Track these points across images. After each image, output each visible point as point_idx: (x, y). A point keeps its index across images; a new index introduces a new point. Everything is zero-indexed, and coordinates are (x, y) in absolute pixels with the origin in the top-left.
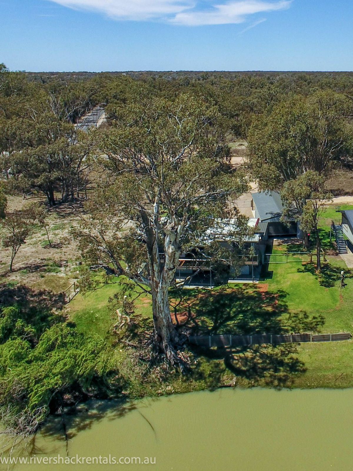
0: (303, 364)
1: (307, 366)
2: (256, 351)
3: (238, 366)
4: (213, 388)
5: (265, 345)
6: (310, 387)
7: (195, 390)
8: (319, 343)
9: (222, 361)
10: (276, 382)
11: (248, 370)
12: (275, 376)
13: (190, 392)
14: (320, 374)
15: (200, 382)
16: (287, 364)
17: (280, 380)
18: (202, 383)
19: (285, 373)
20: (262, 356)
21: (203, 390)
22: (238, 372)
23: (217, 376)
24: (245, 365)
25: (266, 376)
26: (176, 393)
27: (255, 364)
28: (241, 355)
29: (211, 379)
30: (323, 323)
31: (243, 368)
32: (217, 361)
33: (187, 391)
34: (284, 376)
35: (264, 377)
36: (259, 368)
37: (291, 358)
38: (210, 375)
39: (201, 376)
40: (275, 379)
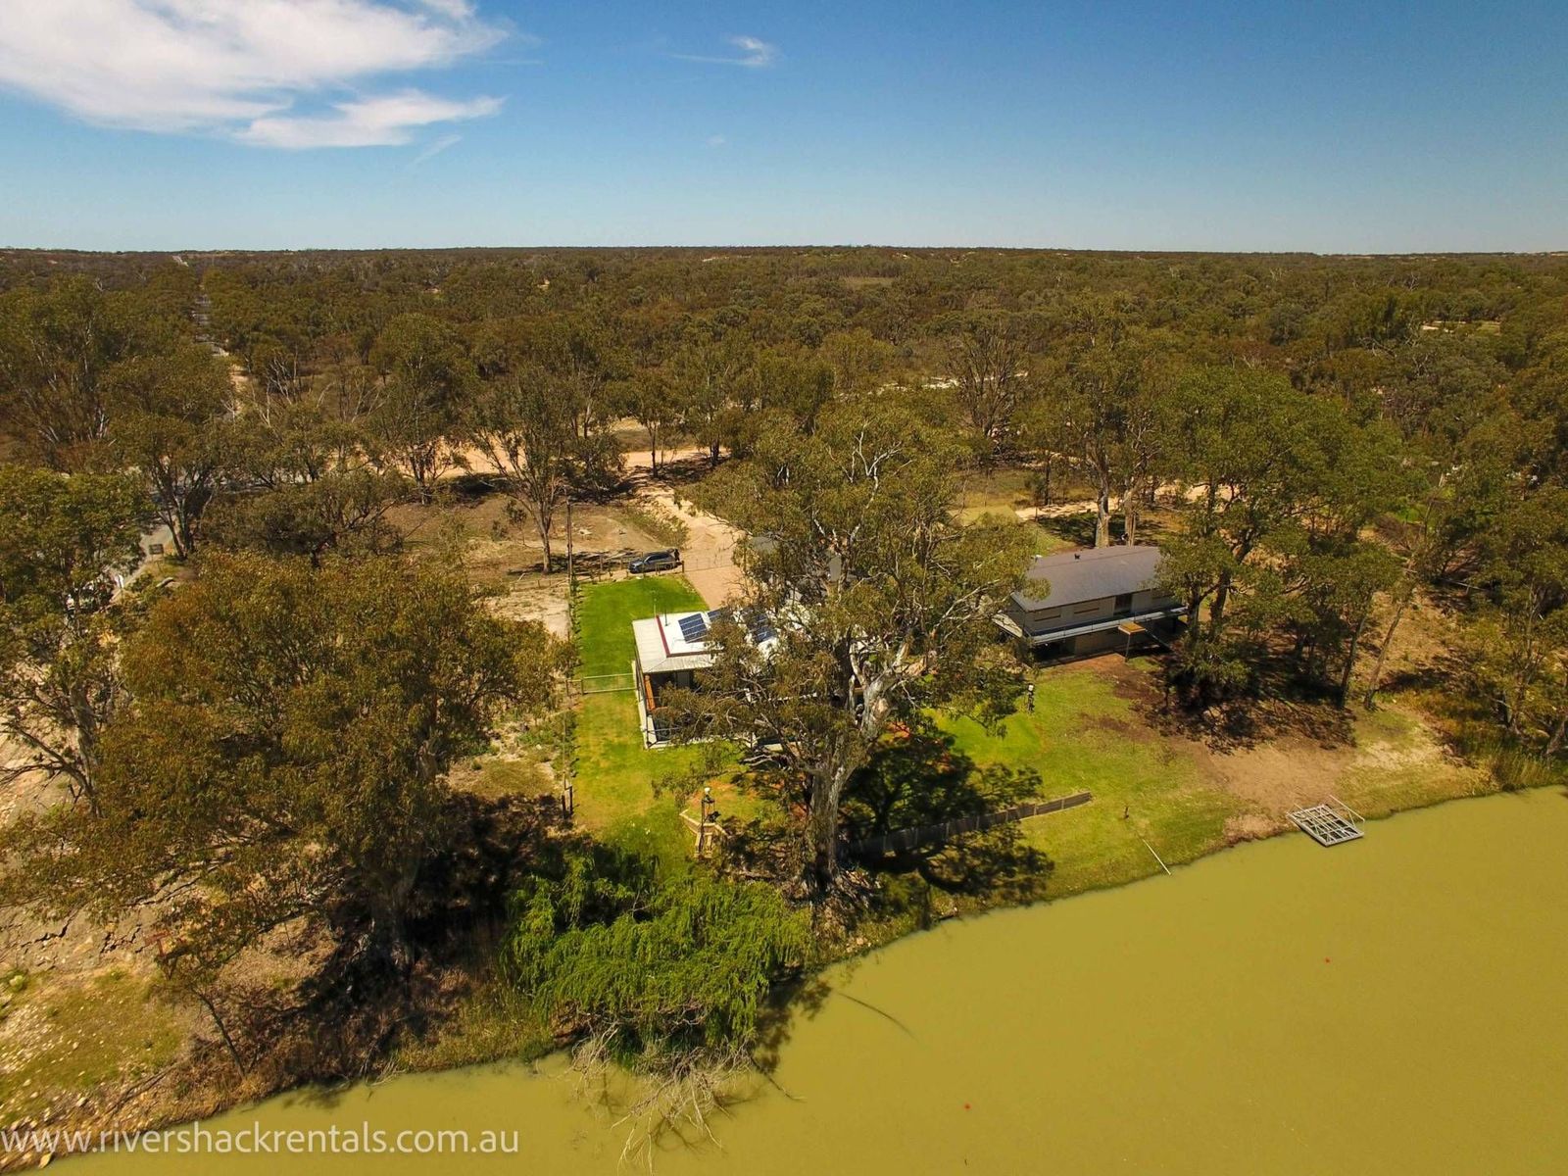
0: (1044, 854)
1: (1051, 857)
2: (960, 847)
3: (945, 876)
4: (925, 924)
5: (968, 834)
6: (1075, 893)
7: (902, 935)
8: (1046, 815)
9: (917, 874)
10: (1018, 894)
11: (965, 880)
12: (1012, 883)
13: (894, 940)
14: (1078, 868)
15: (902, 918)
16: (1020, 858)
17: (1023, 887)
18: (906, 919)
19: (1024, 876)
20: (975, 852)
22: (951, 888)
23: (923, 902)
24: (956, 872)
25: (999, 886)
26: (876, 946)
27: (972, 869)
28: (940, 856)
29: (915, 908)
30: (1039, 781)
31: (956, 879)
32: (908, 875)
33: (889, 941)
34: (1026, 880)
35: (995, 887)
36: (981, 874)
37: (1021, 848)
38: (911, 902)
39: (899, 908)
40: (1013, 888)
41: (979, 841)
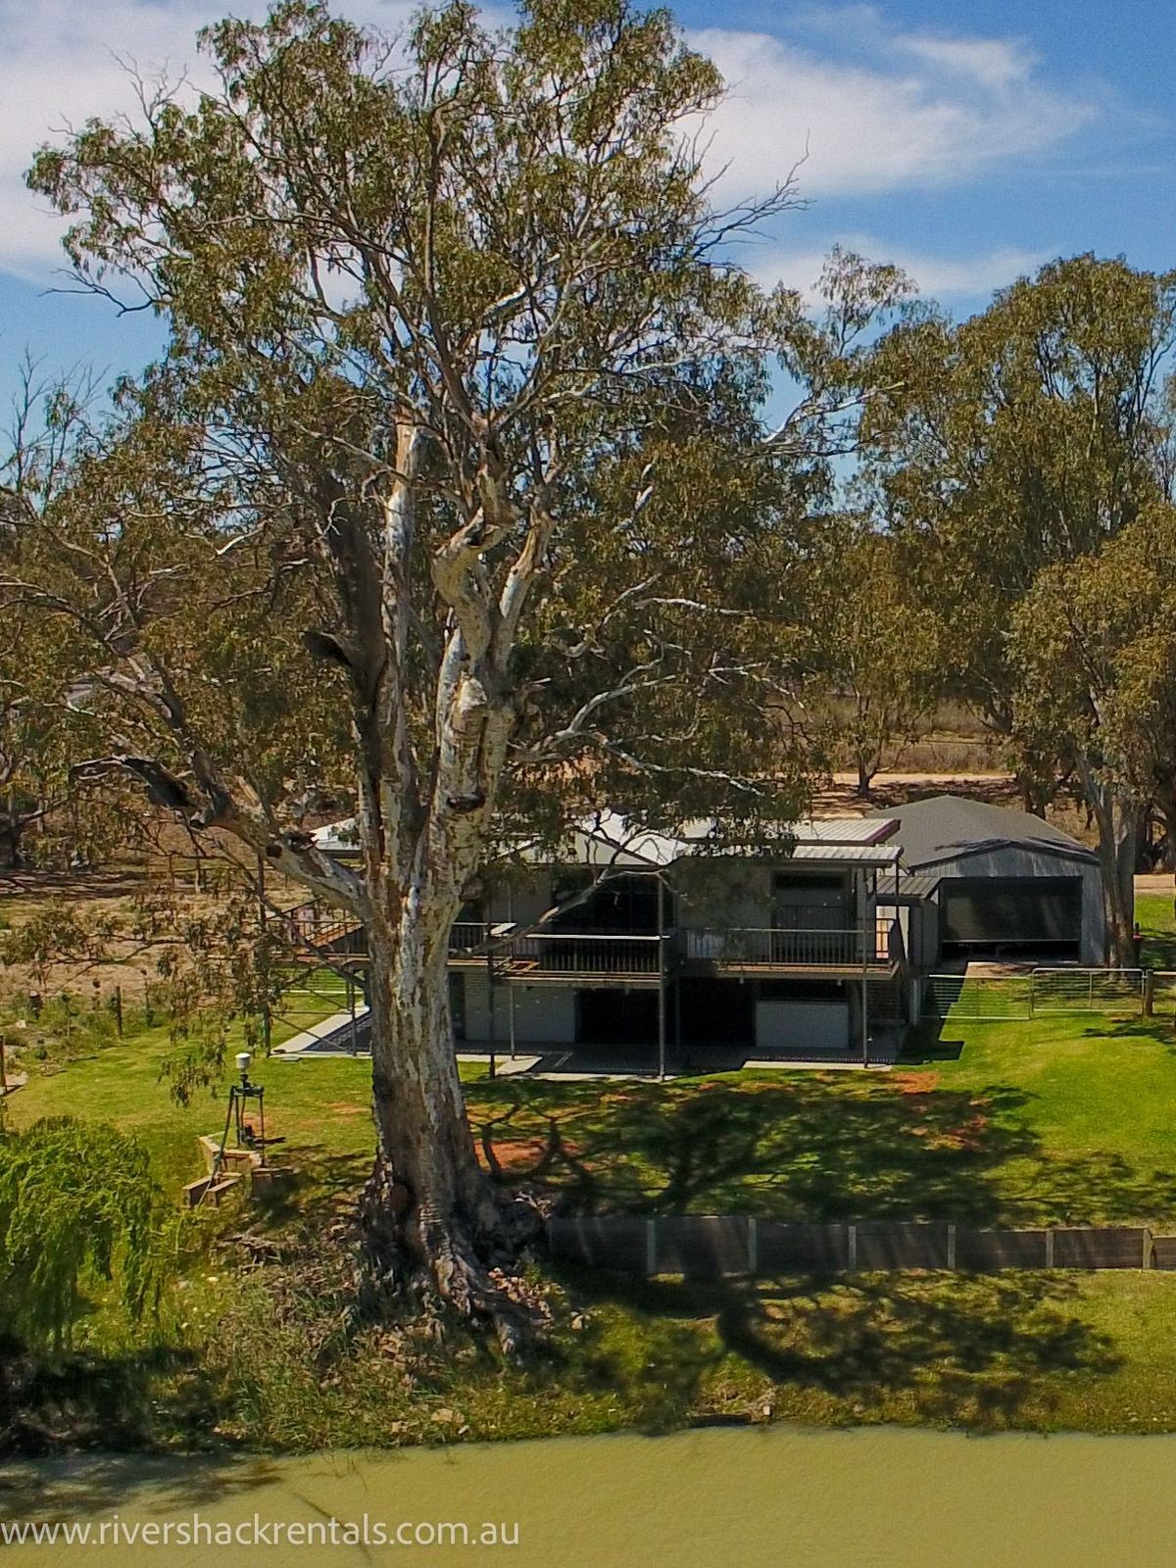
0: (1106, 1340)
2: (873, 1293)
3: (786, 1343)
4: (655, 1423)
5: (921, 1272)
6: (1143, 1429)
7: (570, 1429)
9: (709, 1325)
10: (970, 1407)
11: (833, 1361)
12: (970, 1382)
13: (548, 1435)
15: (598, 1399)
16: (1029, 1338)
17: (990, 1397)
18: (610, 1404)
19: (1015, 1374)
20: (907, 1309)
21: (610, 1429)
22: (785, 1367)
23: (683, 1380)
24: (825, 1338)
25: (925, 1384)
26: (475, 1437)
27: (871, 1341)
28: (803, 1303)
29: (651, 1388)
31: (812, 1353)
32: (682, 1323)
34: (1011, 1383)
35: (911, 1384)
36: (891, 1353)
37: (1052, 1319)
38: (647, 1375)
39: (603, 1375)
40: (967, 1394)
41: (941, 1288)
